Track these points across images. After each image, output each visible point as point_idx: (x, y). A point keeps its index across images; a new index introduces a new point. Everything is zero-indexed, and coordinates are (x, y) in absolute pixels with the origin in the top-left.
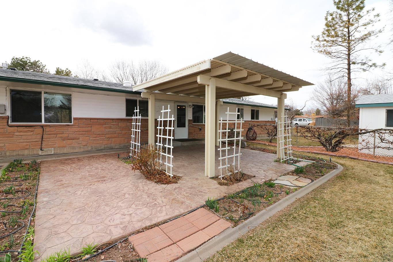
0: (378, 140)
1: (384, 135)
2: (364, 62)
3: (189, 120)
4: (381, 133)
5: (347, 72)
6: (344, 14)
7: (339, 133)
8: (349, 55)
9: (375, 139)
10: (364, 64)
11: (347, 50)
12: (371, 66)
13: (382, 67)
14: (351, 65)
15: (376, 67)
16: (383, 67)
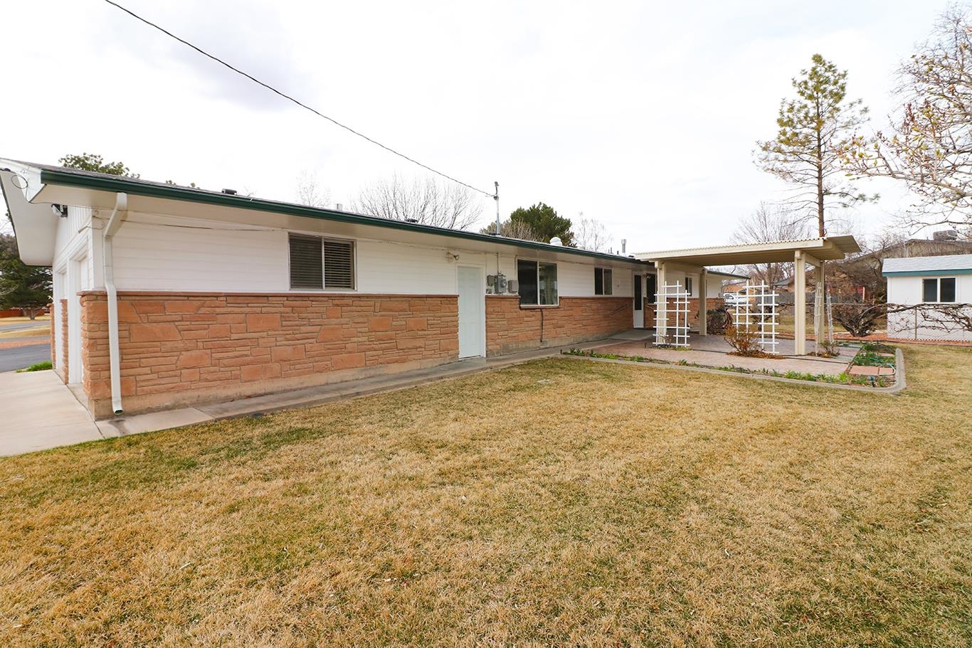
0: (920, 318)
1: (927, 312)
2: (845, 191)
3: (644, 298)
4: (923, 308)
5: (818, 208)
6: (810, 104)
7: (870, 311)
8: (820, 178)
9: (916, 317)
10: (843, 194)
11: (817, 170)
12: (857, 199)
13: (874, 201)
14: (825, 197)
15: (864, 200)
16: (876, 200)
